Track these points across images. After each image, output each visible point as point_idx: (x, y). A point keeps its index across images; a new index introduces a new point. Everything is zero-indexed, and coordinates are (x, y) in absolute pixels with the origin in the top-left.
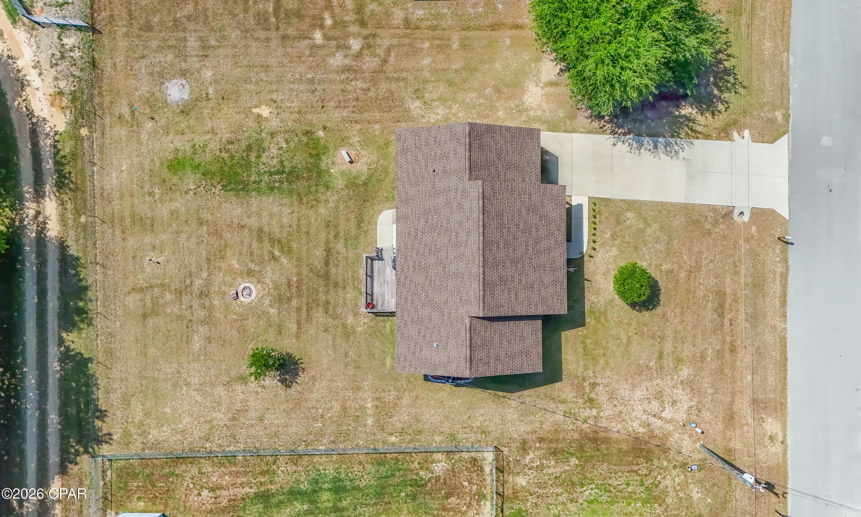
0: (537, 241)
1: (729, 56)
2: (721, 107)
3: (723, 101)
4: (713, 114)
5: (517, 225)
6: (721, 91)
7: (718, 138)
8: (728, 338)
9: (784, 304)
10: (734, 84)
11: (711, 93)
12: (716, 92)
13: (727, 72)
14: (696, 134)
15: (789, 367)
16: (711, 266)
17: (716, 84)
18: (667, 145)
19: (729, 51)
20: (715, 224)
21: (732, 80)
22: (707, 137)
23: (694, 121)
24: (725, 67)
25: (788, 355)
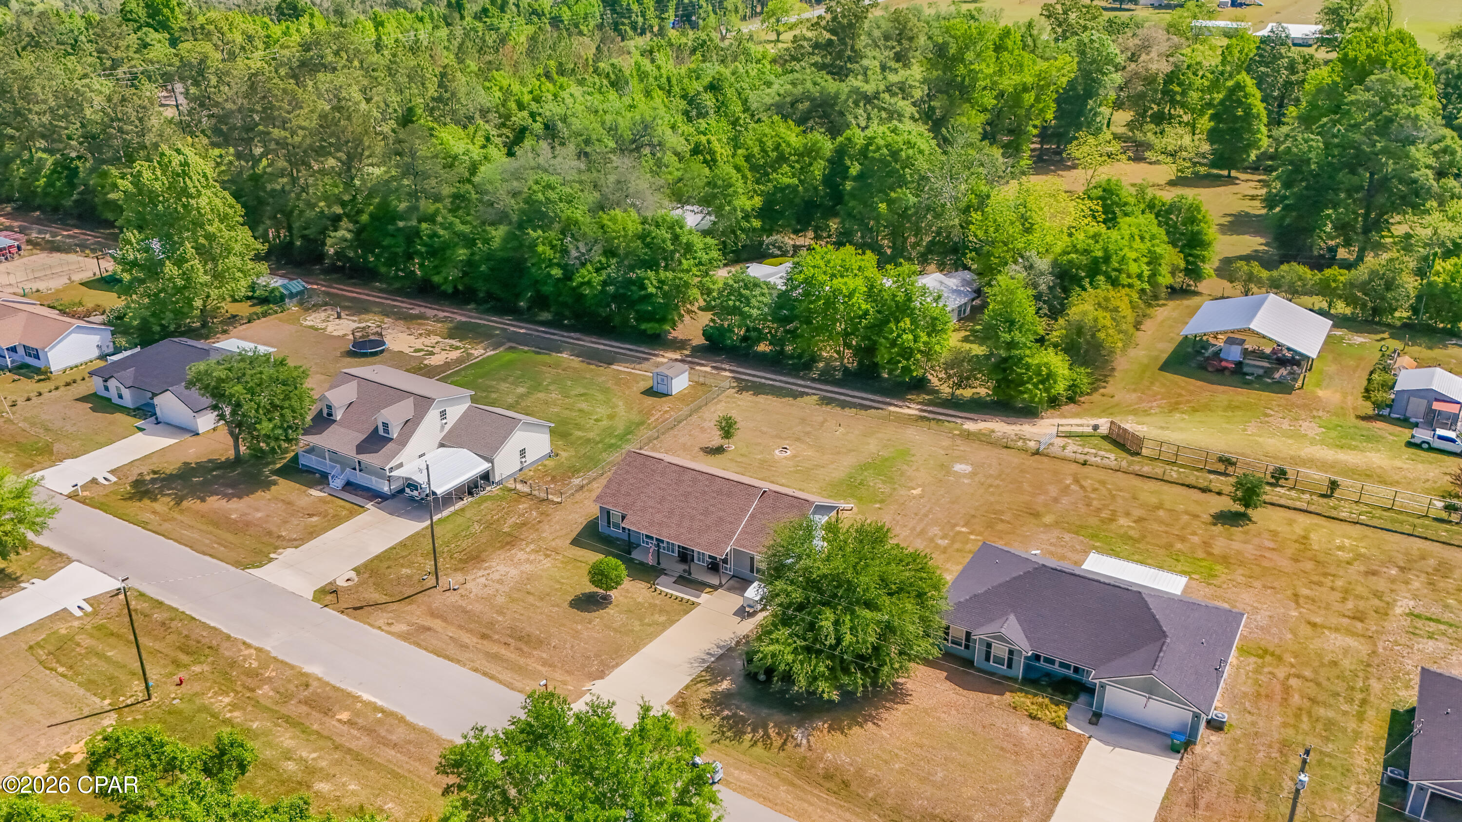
0: (692, 518)
1: (756, 742)
2: (708, 711)
3: (711, 716)
4: (704, 701)
5: (713, 505)
6: (723, 719)
7: (680, 694)
8: (496, 637)
9: (485, 674)
10: (723, 733)
11: (728, 707)
12: (726, 713)
13: (739, 734)
14: (696, 681)
15: (431, 655)
16: (568, 646)
17: (735, 715)
18: (704, 661)
19: (760, 744)
20: (602, 662)
21: (729, 734)
22: (687, 687)
23: (710, 685)
24: (745, 733)
25: (441, 659)
